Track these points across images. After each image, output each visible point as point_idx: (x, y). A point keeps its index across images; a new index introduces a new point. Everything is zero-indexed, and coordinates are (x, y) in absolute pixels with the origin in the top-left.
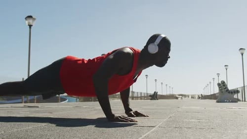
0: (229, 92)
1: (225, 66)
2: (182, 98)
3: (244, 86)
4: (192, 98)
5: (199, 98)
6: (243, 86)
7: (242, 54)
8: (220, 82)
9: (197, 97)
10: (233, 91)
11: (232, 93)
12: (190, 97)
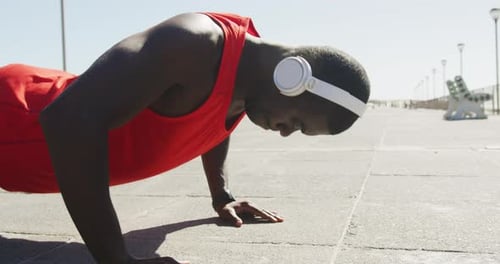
0: (471, 99)
1: (460, 45)
2: (373, 107)
3: (498, 85)
4: (392, 105)
5: (406, 106)
6: (495, 84)
7: (496, 20)
8: (453, 80)
9: (401, 104)
10: (478, 97)
11: (476, 100)
12: (389, 104)
